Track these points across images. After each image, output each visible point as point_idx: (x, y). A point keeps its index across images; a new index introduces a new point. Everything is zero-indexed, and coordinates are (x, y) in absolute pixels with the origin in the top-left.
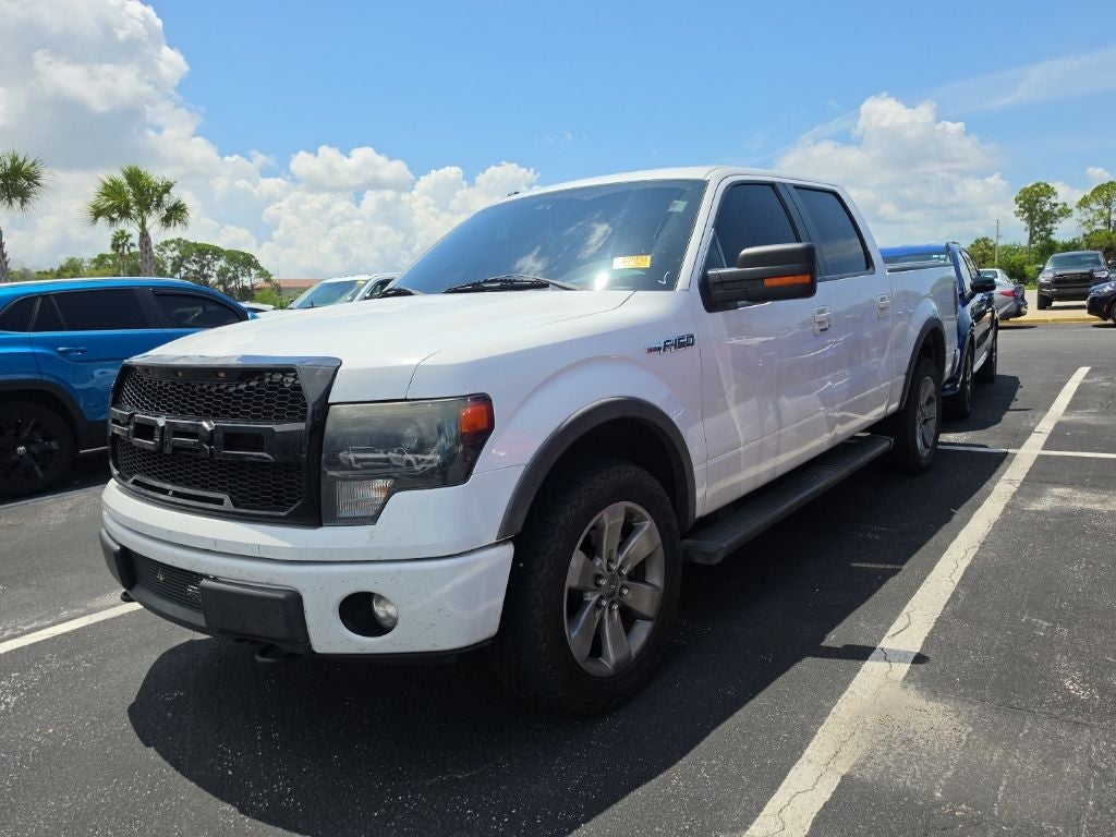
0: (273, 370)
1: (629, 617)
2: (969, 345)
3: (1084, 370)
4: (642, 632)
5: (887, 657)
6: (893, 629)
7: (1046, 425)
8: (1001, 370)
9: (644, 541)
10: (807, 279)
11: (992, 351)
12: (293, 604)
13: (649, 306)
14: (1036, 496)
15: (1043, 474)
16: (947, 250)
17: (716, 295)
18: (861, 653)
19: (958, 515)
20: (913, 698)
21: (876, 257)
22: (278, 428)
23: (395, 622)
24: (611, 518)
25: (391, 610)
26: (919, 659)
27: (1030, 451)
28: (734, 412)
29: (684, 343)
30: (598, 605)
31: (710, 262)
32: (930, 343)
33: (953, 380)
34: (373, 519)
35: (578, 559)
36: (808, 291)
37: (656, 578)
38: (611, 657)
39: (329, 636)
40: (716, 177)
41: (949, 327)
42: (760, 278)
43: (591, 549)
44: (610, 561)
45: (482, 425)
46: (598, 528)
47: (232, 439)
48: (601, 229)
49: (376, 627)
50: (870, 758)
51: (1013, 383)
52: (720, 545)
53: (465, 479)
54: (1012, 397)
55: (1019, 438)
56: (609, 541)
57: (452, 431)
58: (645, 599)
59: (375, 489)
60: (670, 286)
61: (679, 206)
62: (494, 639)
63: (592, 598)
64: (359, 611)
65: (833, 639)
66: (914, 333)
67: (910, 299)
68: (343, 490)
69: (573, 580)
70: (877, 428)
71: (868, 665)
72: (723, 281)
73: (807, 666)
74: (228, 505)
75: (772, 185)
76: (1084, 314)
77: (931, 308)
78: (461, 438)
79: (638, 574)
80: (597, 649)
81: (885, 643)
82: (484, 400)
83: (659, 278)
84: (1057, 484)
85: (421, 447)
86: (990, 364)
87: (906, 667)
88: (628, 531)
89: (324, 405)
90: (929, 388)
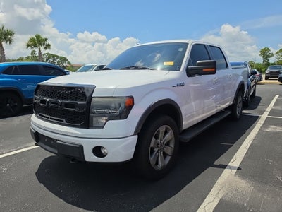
0: (78, 88)
1: (165, 155)
2: (250, 88)
3: (278, 96)
4: (168, 159)
5: (231, 168)
6: (232, 161)
7: (268, 110)
8: (256, 95)
9: (170, 136)
10: (214, 69)
11: (255, 90)
12: (81, 148)
13: (173, 75)
14: (267, 128)
15: (268, 122)
16: (245, 64)
17: (190, 73)
18: (224, 167)
19: (247, 132)
20: (237, 179)
21: (229, 64)
22: (79, 103)
23: (107, 154)
24: (162, 129)
25: (106, 151)
26: (239, 169)
27: (265, 116)
28: (193, 103)
29: (182, 85)
30: (157, 152)
31: (189, 64)
32: (241, 87)
33: (246, 97)
34: (103, 127)
35: (153, 140)
36: (214, 73)
37: (172, 145)
38: (160, 165)
39: (90, 157)
40: (191, 42)
41: (246, 83)
42: (202, 69)
43: (157, 137)
44: (161, 140)
45: (131, 104)
46: (159, 132)
47: (67, 105)
48: (158, 55)
49: (102, 155)
50: (227, 194)
51: (260, 98)
52: (188, 137)
53: (127, 118)
54: (259, 102)
55: (262, 112)
56: (161, 135)
57: (123, 106)
58: (169, 150)
59: (103, 120)
60: (179, 70)
61: (181, 50)
62: (131, 159)
63: (156, 150)
64: (98, 151)
65: (216, 163)
66: (237, 85)
67: (237, 76)
68: (94, 119)
69: (152, 145)
70: (227, 109)
71: (225, 170)
72: (192, 69)
73: (210, 169)
74: (65, 122)
75: (204, 45)
76: (277, 81)
77: (241, 78)
78: (126, 107)
79: (168, 144)
80: (157, 163)
81: (230, 164)
82: (132, 98)
83: (176, 68)
84: (272, 125)
85: (115, 109)
86: (254, 93)
87: (236, 171)
88: (166, 133)
89: (91, 97)
90: (240, 99)
